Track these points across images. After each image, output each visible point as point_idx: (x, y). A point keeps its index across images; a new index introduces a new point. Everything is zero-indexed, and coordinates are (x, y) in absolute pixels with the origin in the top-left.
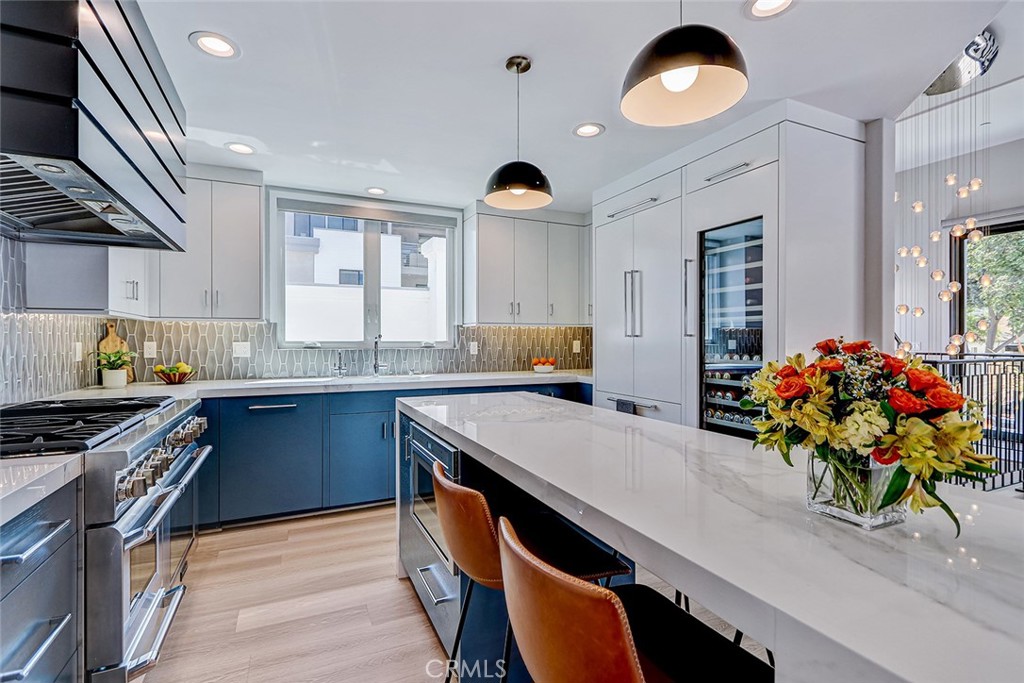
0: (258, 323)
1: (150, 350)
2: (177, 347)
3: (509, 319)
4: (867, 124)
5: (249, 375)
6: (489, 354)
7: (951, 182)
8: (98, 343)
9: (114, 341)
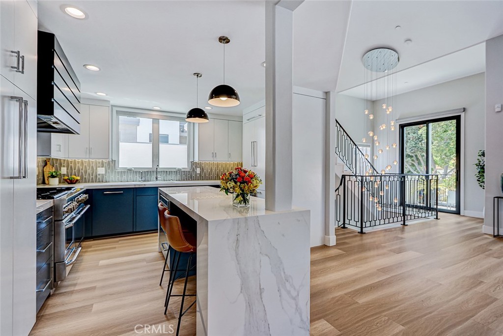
0: (108, 160)
1: (64, 171)
2: (75, 170)
3: (212, 159)
4: (326, 93)
5: (104, 181)
6: (205, 173)
7: (384, 107)
8: (43, 168)
9: (49, 167)
